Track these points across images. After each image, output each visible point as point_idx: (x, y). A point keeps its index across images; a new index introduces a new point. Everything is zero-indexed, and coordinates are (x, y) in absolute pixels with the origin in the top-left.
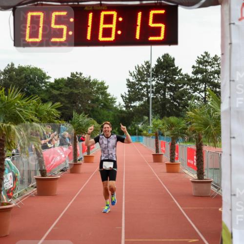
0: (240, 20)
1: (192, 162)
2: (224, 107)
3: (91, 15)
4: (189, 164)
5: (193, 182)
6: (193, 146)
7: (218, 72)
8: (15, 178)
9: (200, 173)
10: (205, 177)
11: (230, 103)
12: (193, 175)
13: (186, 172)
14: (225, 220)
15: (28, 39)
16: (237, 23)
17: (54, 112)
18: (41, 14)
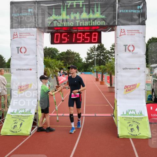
0: (120, 36)
1: (108, 81)
2: (115, 63)
3: (74, 34)
4: (108, 82)
5: (109, 87)
6: (109, 76)
7: (114, 53)
8: (49, 86)
9: (111, 84)
10: (113, 86)
11: (117, 62)
12: (109, 85)
13: (107, 84)
14: (115, 97)
15: (55, 42)
16: (119, 37)
17: (62, 64)
18: (59, 34)
